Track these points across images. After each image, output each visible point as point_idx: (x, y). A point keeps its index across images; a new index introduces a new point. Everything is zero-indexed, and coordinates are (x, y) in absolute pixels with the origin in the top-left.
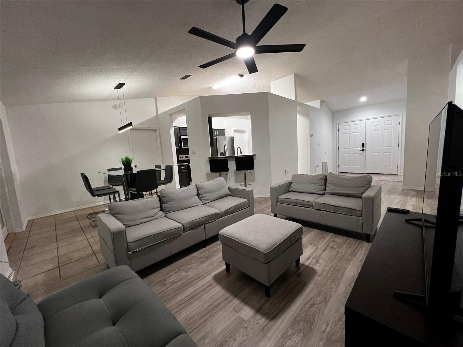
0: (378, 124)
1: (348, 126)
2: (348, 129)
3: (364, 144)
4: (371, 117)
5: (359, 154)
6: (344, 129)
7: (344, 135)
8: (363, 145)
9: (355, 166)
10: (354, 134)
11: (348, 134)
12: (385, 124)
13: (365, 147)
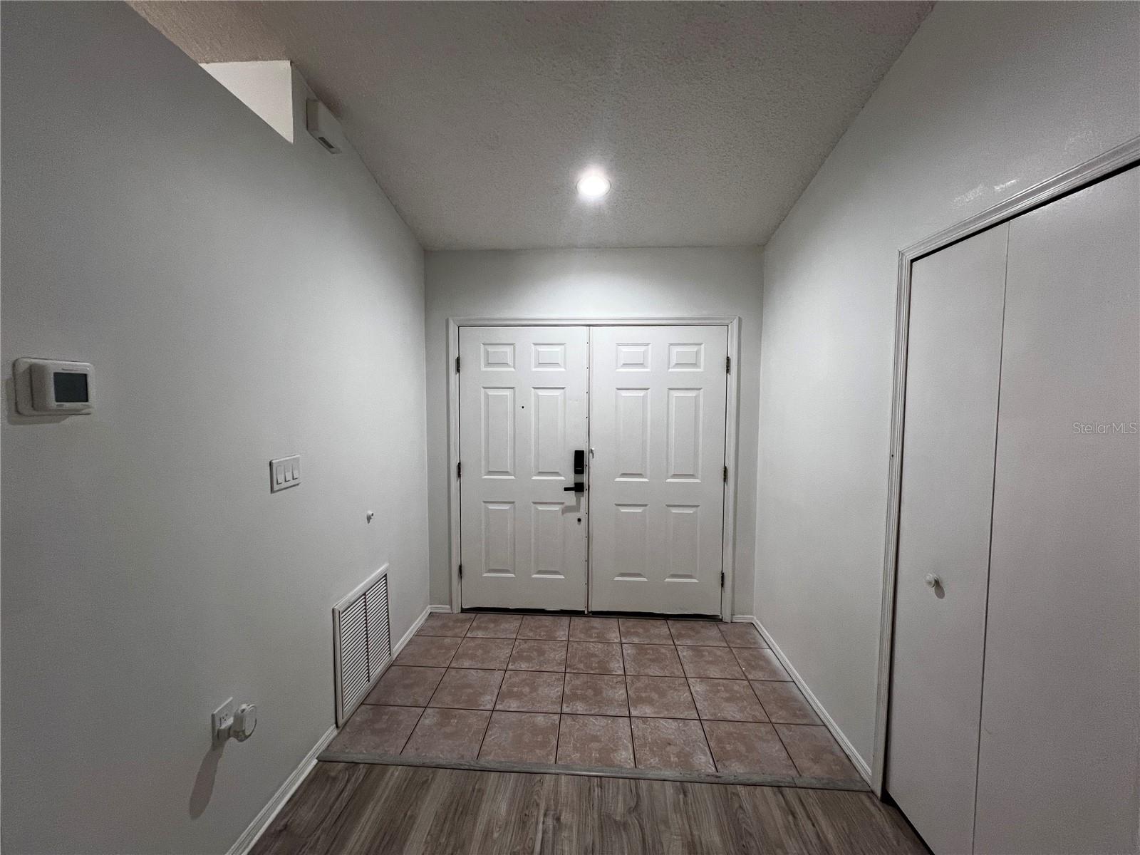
0: (645, 353)
1: (508, 349)
2: (506, 364)
3: (582, 452)
4: (612, 316)
5: (556, 508)
6: (489, 364)
7: (487, 396)
8: (580, 460)
9: (539, 572)
10: (538, 397)
11: (508, 393)
12: (674, 361)
13: (586, 470)
